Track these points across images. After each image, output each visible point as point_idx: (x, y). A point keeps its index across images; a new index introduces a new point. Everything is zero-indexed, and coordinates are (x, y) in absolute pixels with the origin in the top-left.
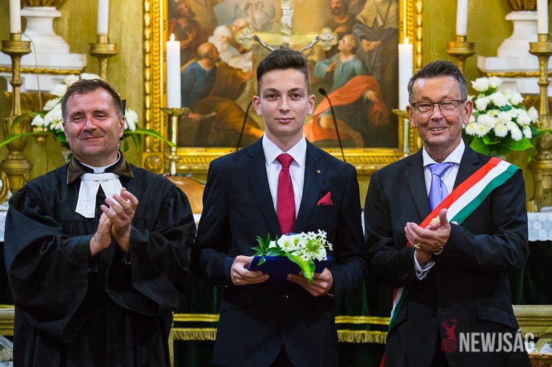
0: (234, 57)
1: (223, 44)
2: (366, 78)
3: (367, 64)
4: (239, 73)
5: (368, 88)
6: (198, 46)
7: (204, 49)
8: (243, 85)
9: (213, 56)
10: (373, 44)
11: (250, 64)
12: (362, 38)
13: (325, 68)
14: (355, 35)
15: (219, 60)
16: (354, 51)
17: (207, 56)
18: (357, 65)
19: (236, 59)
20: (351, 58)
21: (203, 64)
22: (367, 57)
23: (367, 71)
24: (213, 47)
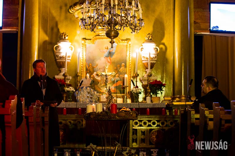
4: (98, 80)
5: (121, 83)
7: (92, 76)
8: (99, 83)
9: (94, 77)
10: (122, 75)
11: (100, 79)
12: (120, 74)
13: (113, 80)
15: (95, 78)
16: (118, 77)
17: (92, 77)
18: (119, 79)
19: (98, 78)
20: (118, 78)
24: (94, 76)
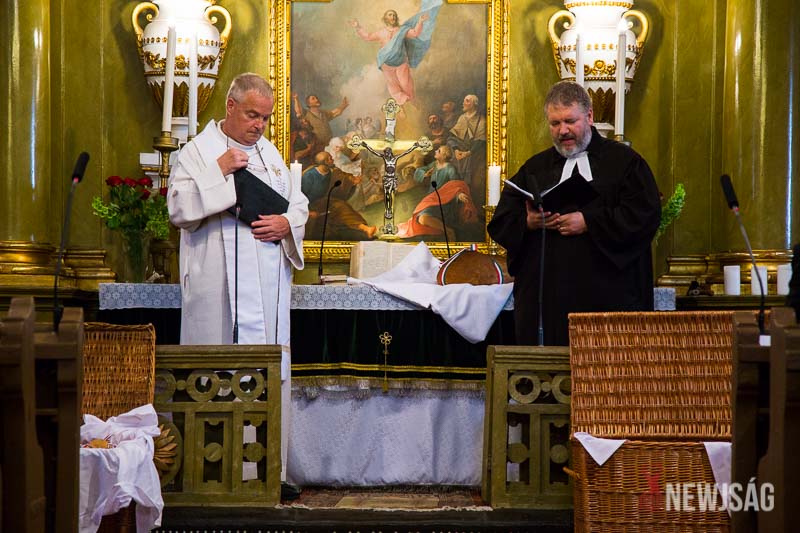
0: (345, 164)
1: (336, 153)
2: (459, 182)
3: (459, 171)
4: (350, 178)
5: (460, 191)
6: (315, 154)
7: (320, 157)
8: (354, 188)
9: (328, 163)
10: (464, 154)
11: (360, 170)
12: (455, 148)
13: (423, 174)
14: (449, 146)
15: (334, 166)
17: (323, 163)
18: (451, 171)
19: (348, 166)
20: (445, 165)
21: (319, 169)
22: (459, 166)
23: (458, 176)
24: (328, 155)
